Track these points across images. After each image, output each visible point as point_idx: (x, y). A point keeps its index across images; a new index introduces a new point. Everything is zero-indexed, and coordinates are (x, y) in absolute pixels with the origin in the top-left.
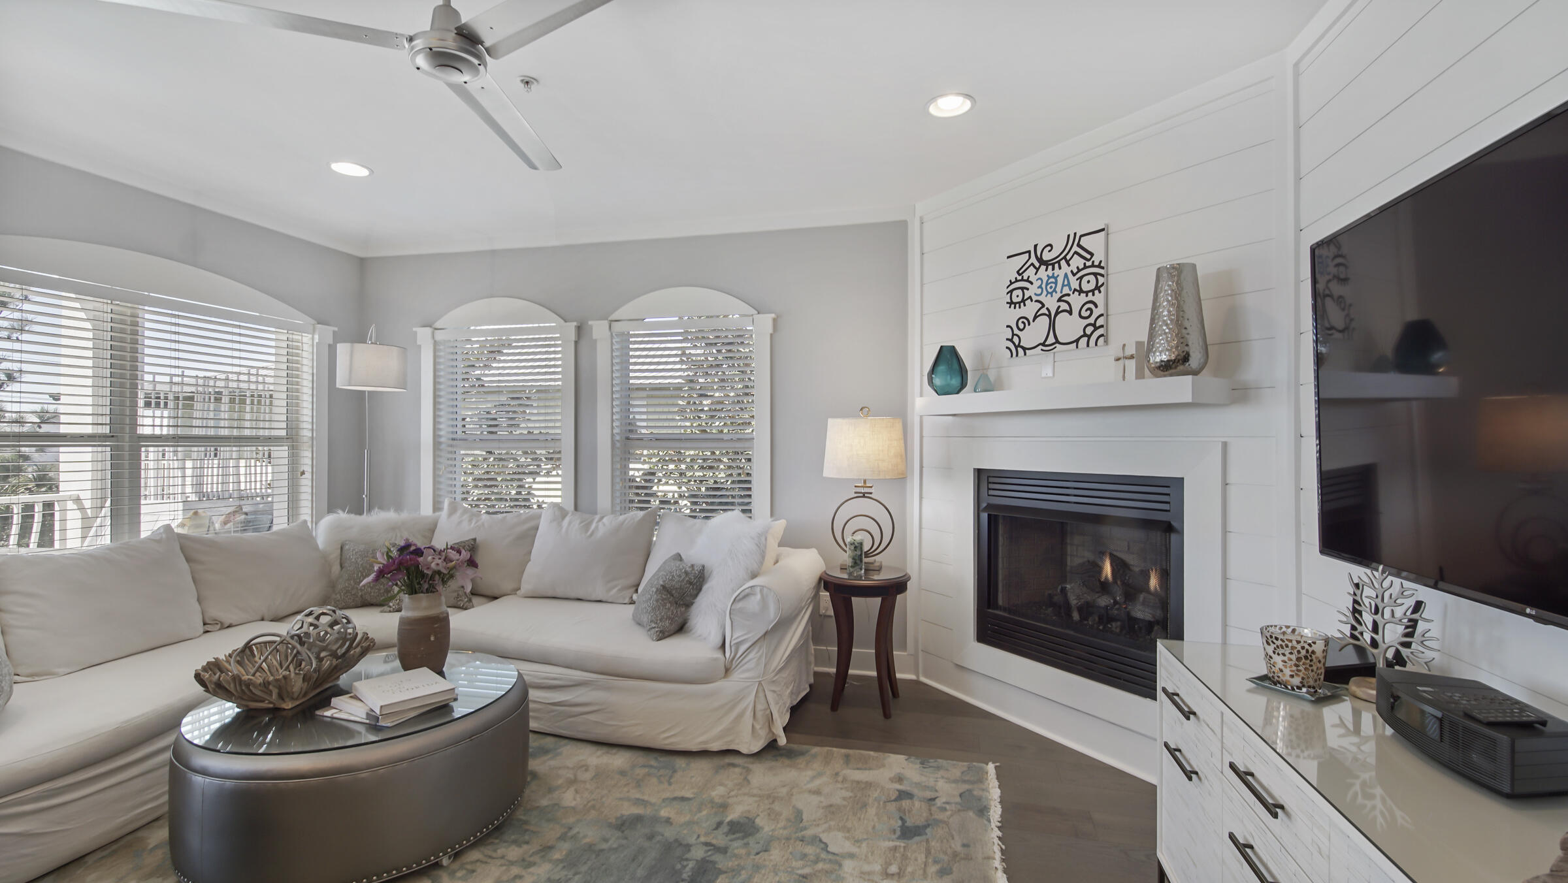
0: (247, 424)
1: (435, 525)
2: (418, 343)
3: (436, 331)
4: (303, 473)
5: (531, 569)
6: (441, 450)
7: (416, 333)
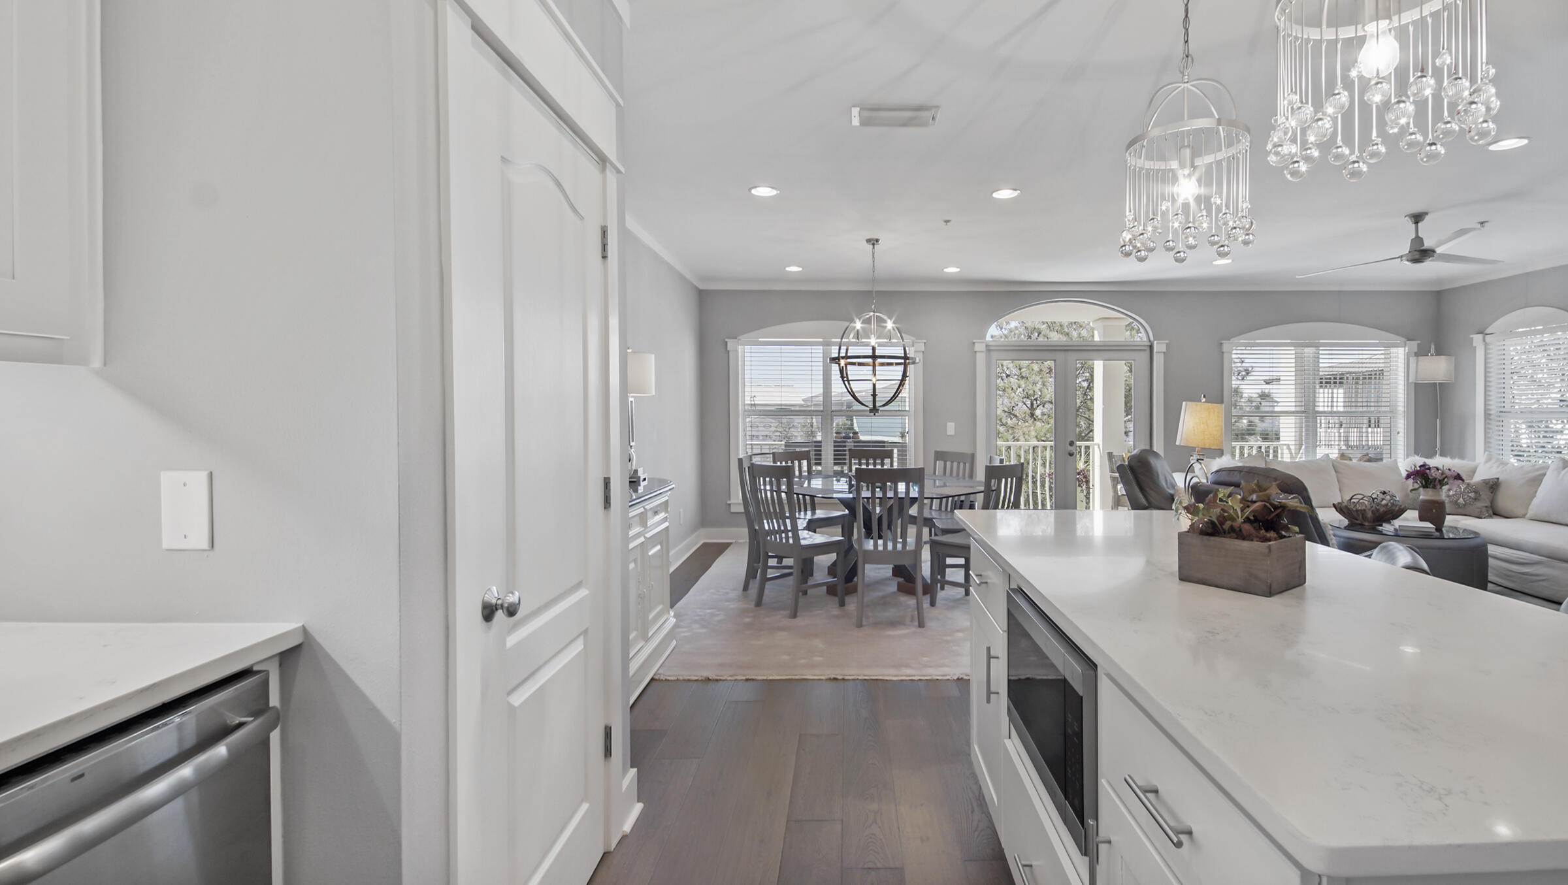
0: (1372, 404)
1: (1476, 468)
2: (1474, 345)
3: (1487, 336)
4: (1398, 433)
5: (1535, 501)
6: (1490, 419)
7: (1472, 338)
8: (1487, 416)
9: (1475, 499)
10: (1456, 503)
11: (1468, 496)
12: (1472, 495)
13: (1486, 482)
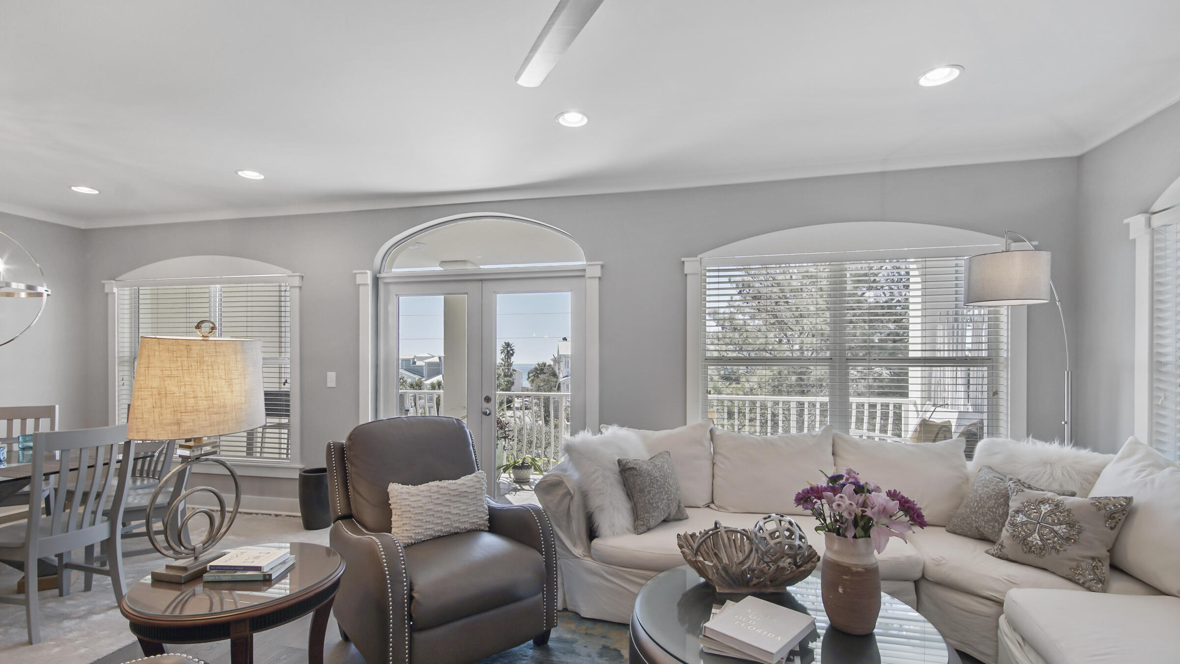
2: (1132, 236)
3: (1154, 216)
4: (996, 393)
7: (1128, 225)
8: (1156, 365)
9: (1068, 539)
10: (1024, 541)
11: (1052, 530)
12: (1062, 529)
13: (1100, 505)
